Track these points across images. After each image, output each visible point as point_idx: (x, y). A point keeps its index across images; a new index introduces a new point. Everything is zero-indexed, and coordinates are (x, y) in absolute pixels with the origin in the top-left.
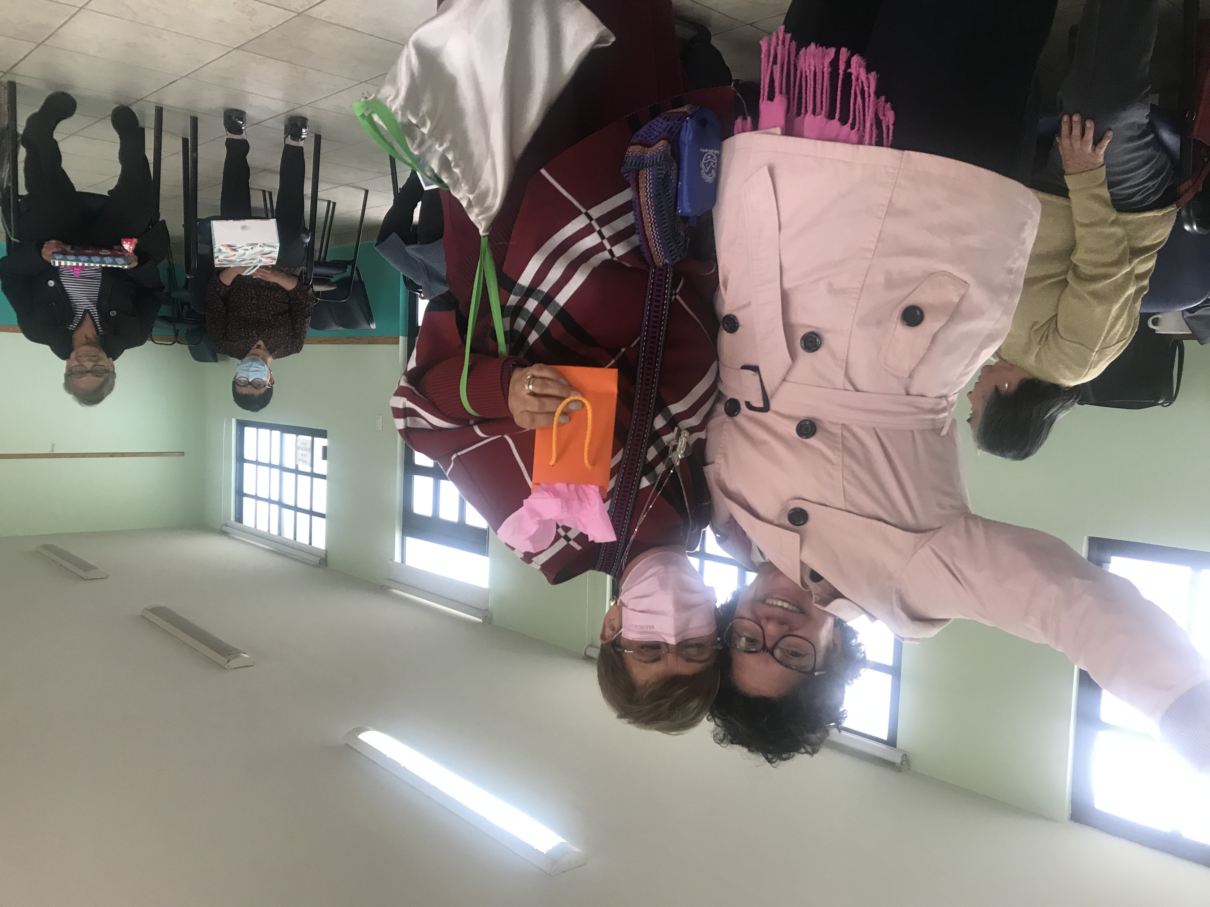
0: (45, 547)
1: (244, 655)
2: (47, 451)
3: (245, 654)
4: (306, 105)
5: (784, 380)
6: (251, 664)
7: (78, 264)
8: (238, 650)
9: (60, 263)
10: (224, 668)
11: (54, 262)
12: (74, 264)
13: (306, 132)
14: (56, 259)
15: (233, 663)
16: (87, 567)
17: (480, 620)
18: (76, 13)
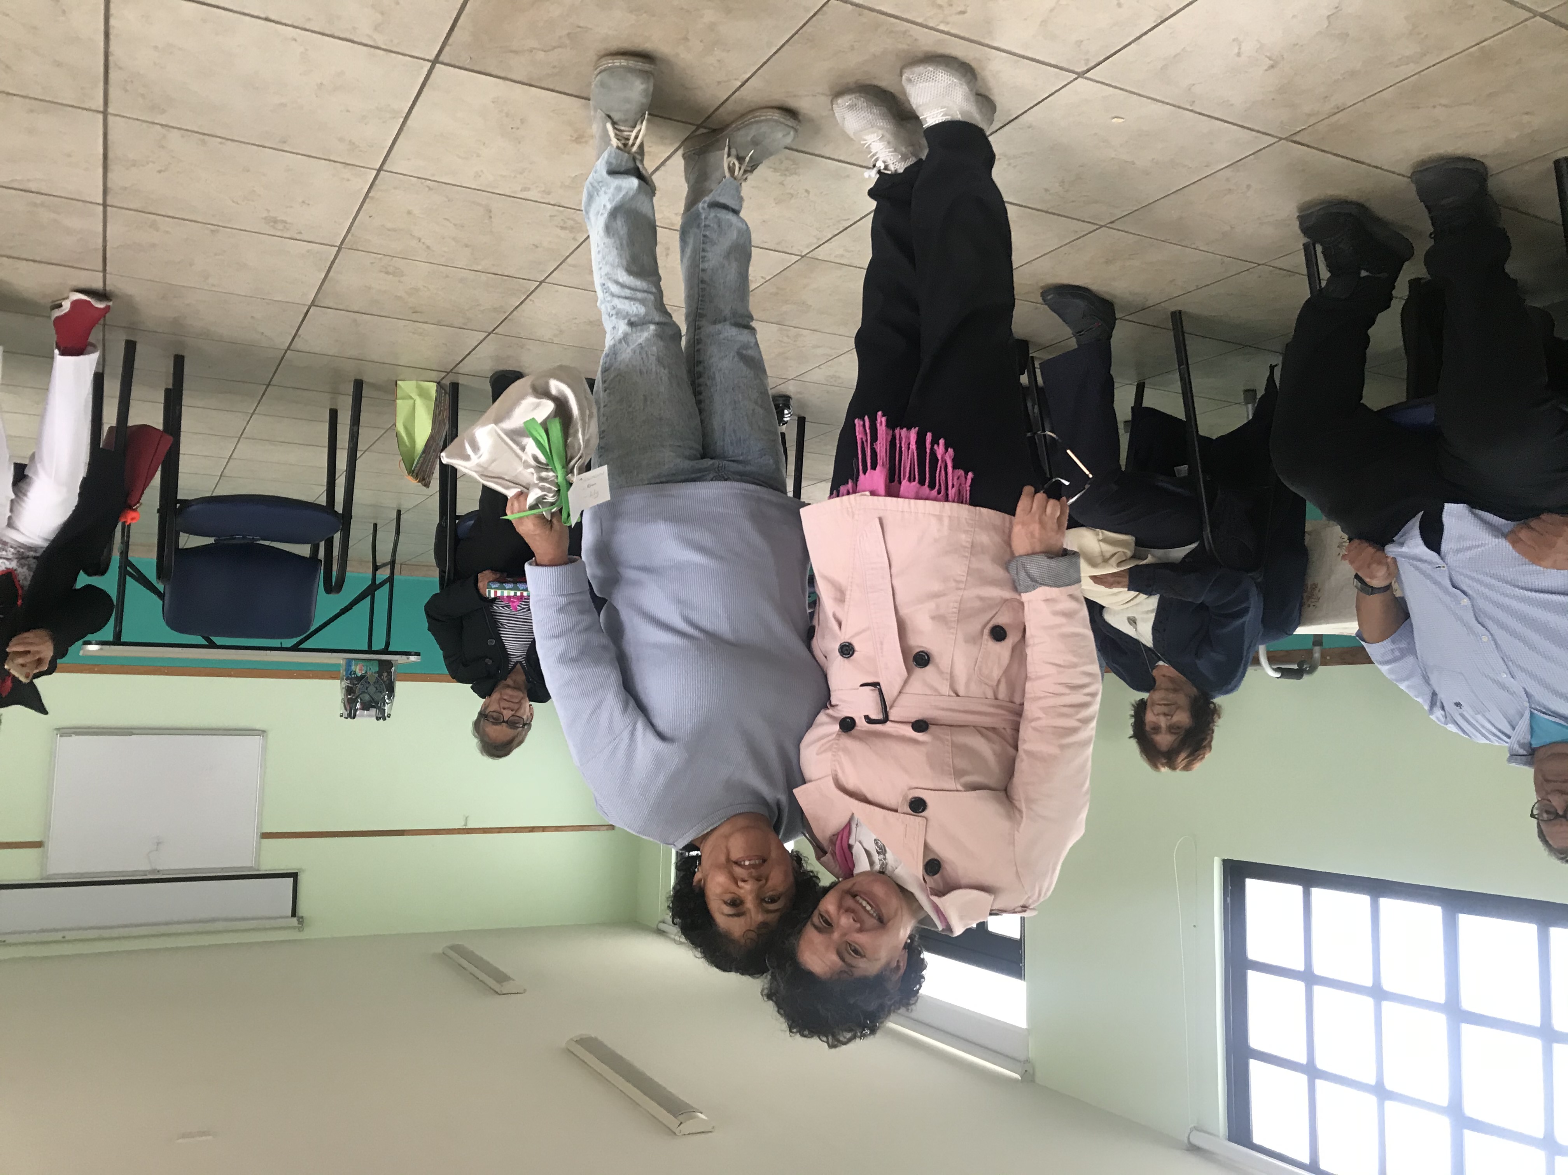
0: (454, 948)
1: (700, 1115)
2: (459, 825)
3: (701, 1113)
4: (792, 379)
5: (900, 692)
6: (710, 1129)
7: (515, 593)
8: (692, 1107)
9: (496, 592)
10: (675, 1133)
11: (489, 592)
12: (512, 593)
13: (789, 413)
14: (492, 588)
15: (688, 1127)
16: (502, 978)
17: (1017, 1076)
18: (536, 288)
